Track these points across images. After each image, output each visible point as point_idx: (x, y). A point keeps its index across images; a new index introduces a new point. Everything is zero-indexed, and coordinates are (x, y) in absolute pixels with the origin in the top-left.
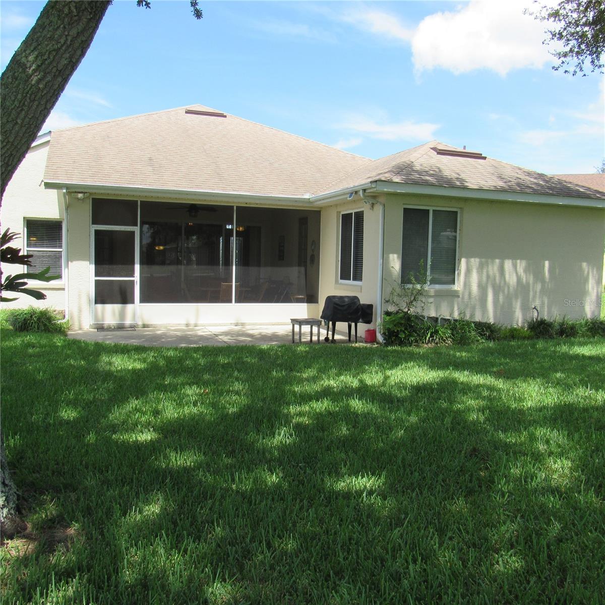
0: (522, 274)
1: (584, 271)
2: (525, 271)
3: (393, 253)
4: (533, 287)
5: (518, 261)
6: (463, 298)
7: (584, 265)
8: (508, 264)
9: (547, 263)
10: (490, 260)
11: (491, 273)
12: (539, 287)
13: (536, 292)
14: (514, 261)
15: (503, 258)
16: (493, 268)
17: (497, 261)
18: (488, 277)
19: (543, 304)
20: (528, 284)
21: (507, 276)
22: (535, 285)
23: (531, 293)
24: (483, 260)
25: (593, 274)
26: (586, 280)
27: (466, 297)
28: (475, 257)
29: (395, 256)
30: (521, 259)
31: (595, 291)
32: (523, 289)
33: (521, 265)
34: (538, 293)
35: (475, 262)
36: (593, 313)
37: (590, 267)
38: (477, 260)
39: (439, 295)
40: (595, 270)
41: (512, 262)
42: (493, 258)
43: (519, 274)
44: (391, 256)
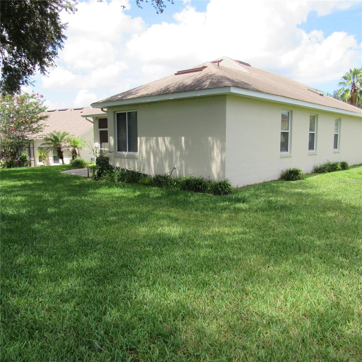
0: (168, 146)
1: (210, 144)
2: (170, 143)
3: (111, 136)
4: (175, 155)
5: (166, 138)
6: (139, 160)
7: (210, 138)
8: (160, 139)
9: (183, 138)
10: (151, 138)
11: (152, 145)
12: (179, 154)
13: (177, 157)
14: (164, 138)
15: (157, 136)
16: (153, 142)
17: (155, 138)
18: (150, 147)
19: (182, 165)
20: (172, 152)
21: (160, 147)
22: (176, 152)
23: (174, 158)
24: (148, 138)
25: (217, 145)
26: (212, 149)
27: (140, 158)
28: (143, 137)
29: (112, 137)
30: (168, 136)
31: (220, 158)
32: (169, 154)
33: (167, 140)
34: (178, 159)
35: (143, 139)
36: (218, 175)
37: (215, 140)
38: (145, 138)
39: (129, 157)
40: (219, 142)
41: (163, 139)
42: (153, 136)
43: (167, 145)
44: (110, 137)
